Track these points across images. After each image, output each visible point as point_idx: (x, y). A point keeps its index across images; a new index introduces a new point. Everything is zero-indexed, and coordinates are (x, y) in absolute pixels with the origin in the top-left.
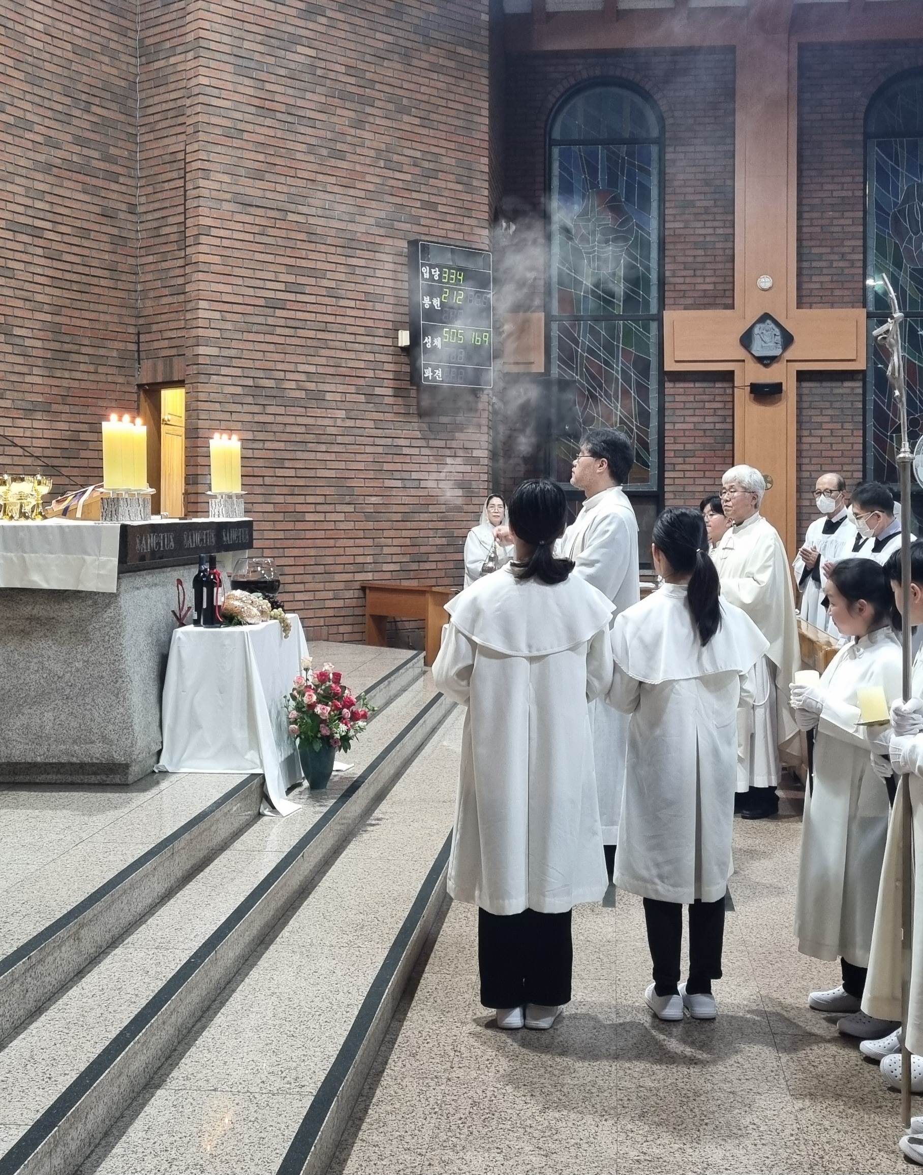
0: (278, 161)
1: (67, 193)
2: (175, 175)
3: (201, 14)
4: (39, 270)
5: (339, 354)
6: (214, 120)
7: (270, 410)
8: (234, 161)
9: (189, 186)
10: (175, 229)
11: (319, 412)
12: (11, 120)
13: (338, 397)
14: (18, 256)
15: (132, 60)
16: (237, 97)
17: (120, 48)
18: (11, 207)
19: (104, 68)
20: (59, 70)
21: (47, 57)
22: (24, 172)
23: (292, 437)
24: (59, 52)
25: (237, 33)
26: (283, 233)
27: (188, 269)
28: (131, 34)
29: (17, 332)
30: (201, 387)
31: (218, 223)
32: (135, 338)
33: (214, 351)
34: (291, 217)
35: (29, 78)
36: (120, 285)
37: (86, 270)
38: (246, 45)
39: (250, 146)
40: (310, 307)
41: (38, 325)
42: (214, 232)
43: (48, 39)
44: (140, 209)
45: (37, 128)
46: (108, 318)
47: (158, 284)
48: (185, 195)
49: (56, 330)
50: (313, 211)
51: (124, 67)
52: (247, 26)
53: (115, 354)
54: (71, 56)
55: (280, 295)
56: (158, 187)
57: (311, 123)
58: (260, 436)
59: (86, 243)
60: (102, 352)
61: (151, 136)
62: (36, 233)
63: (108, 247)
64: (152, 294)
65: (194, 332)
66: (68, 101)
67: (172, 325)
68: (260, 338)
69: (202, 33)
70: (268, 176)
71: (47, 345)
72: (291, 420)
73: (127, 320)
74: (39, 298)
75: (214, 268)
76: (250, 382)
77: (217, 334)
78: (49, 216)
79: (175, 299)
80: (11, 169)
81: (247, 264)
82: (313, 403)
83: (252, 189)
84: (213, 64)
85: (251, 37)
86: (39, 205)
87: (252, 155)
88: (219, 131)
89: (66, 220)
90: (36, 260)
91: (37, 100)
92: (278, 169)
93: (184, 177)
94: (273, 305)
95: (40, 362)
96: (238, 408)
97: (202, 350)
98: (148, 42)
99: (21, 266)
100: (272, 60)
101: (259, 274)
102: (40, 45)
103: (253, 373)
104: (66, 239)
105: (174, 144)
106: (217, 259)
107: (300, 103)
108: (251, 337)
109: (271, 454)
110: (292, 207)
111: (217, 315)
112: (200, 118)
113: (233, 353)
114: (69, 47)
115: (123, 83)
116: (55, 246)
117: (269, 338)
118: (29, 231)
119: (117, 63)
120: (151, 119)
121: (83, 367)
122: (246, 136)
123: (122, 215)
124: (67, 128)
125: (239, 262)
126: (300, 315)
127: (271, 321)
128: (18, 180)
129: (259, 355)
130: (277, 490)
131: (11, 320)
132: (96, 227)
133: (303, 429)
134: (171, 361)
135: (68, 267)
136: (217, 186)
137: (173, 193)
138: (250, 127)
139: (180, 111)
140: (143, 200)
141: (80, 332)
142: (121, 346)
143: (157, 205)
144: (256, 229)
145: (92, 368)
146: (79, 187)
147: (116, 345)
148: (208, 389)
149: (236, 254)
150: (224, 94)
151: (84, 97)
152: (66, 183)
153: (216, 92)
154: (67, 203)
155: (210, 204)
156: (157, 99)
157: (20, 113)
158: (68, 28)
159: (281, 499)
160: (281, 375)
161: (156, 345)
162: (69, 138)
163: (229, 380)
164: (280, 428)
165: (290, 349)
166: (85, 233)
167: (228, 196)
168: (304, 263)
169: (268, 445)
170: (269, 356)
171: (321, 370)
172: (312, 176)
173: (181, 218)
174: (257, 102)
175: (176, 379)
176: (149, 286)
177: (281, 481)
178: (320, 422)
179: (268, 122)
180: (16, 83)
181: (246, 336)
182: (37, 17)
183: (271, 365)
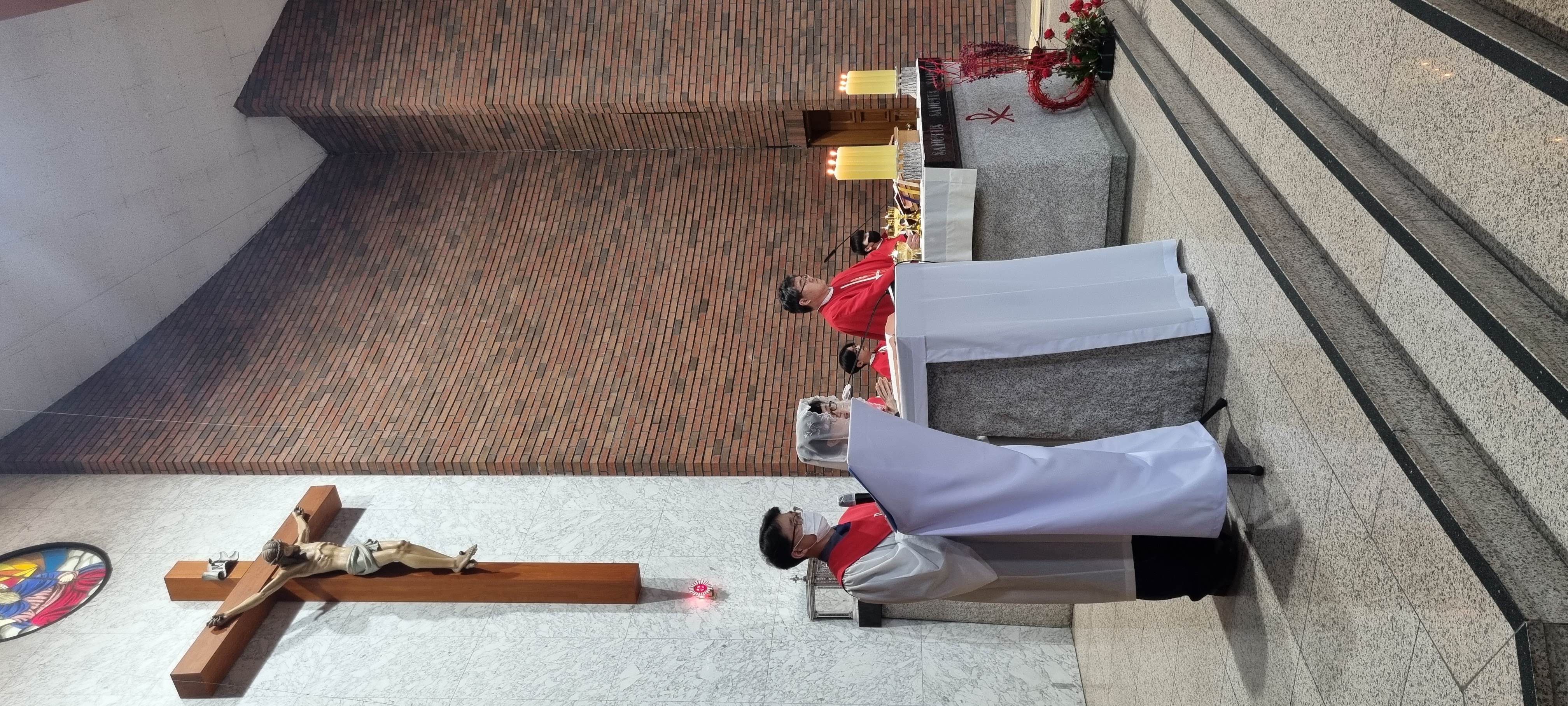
0: (625, 39)
1: (664, 203)
2: (643, 121)
3: (517, 102)
4: (724, 223)
6: (598, 91)
7: (824, 41)
8: (628, 74)
9: (651, 110)
10: (685, 121)
12: (614, 244)
14: (714, 239)
15: (558, 155)
16: (578, 73)
17: (550, 164)
18: (678, 245)
19: (567, 176)
20: (573, 209)
21: (564, 219)
22: (651, 235)
23: (846, 21)
24: (559, 210)
25: (528, 74)
26: (682, 32)
27: (716, 110)
28: (539, 157)
29: (771, 239)
30: (809, 98)
31: (678, 87)
32: (771, 151)
33: (779, 88)
34: (668, 26)
35: (582, 232)
36: (731, 161)
37: (721, 188)
38: (537, 66)
39: (615, 61)
40: (740, 10)
41: (765, 223)
42: (685, 90)
43: (551, 218)
44: (671, 147)
45: (618, 226)
46: (757, 171)
47: (728, 132)
48: (658, 113)
49: (768, 210)
50: (662, 8)
51: (564, 161)
52: (522, 65)
53: (784, 165)
54: (561, 202)
55: (732, 35)
56: (653, 133)
57: (592, 11)
58: (846, 48)
59: (700, 188)
60: (783, 175)
61: (614, 139)
62: (696, 226)
63: (702, 172)
64: (736, 137)
65: (765, 104)
66: (595, 203)
67: (760, 121)
68: (767, 50)
69: (532, 101)
70: (638, 47)
71: (780, 216)
72: (832, 22)
73: (757, 157)
74: (744, 223)
75: (714, 90)
76: (803, 58)
77: (765, 85)
78: (682, 217)
79: (739, 120)
80: (650, 245)
81: (708, 62)
83: (649, 60)
84: (555, 94)
85: (530, 62)
86: (674, 224)
87: (622, 59)
88: (606, 87)
89: (684, 204)
90: (716, 225)
91: (597, 225)
92: (631, 38)
93: (644, 114)
94: (740, 40)
95: (793, 222)
96: (824, 67)
97: (779, 98)
98: (543, 143)
99: (722, 237)
100: (546, 45)
101: (716, 53)
102: (556, 224)
103: (796, 56)
104: (699, 203)
105: (619, 123)
106: (707, 86)
107: (577, 21)
108: (766, 58)
109: (861, 39)
110: (660, 26)
111: (751, 86)
112: (597, 102)
113: (780, 72)
114: (554, 203)
115: (577, 161)
116: (704, 212)
117: (767, 43)
118: (695, 231)
119: (562, 166)
120: (602, 140)
121: (796, 190)
122: (608, 65)
123: (677, 161)
124: (615, 203)
125: (708, 68)
126: (747, 17)
127: (753, 42)
128: (658, 239)
129: (781, 50)
130: (890, 33)
131: (763, 243)
132: (688, 181)
133: (840, 13)
134: (789, 121)
135: (720, 202)
136: (649, 88)
137: (657, 122)
138: (601, 62)
139: (594, 118)
140: (664, 146)
141: (769, 191)
142: (778, 160)
143: (667, 134)
144: (681, 55)
145: (796, 183)
146: (658, 194)
147: (777, 164)
148: (809, 93)
149: (701, 71)
150: (577, 84)
151: (590, 191)
152: (657, 204)
153: (576, 90)
154: (671, 203)
155: (664, 94)
156: (586, 136)
157: (608, 238)
158: (541, 203)
159: (897, 30)
160: (796, 32)
161: (776, 134)
162: (622, 202)
163: (802, 76)
164: (839, 31)
165: (775, 24)
166: (693, 190)
167: (656, 79)
168: (705, 15)
169: (853, 41)
170: (781, 43)
172: (634, 9)
173: (676, 116)
174: (580, 57)
175: (802, 118)
176: (730, 140)
177: (883, 30)
179: (595, 47)
180: (586, 241)
181: (766, 62)
182: (535, 226)
183: (789, 41)
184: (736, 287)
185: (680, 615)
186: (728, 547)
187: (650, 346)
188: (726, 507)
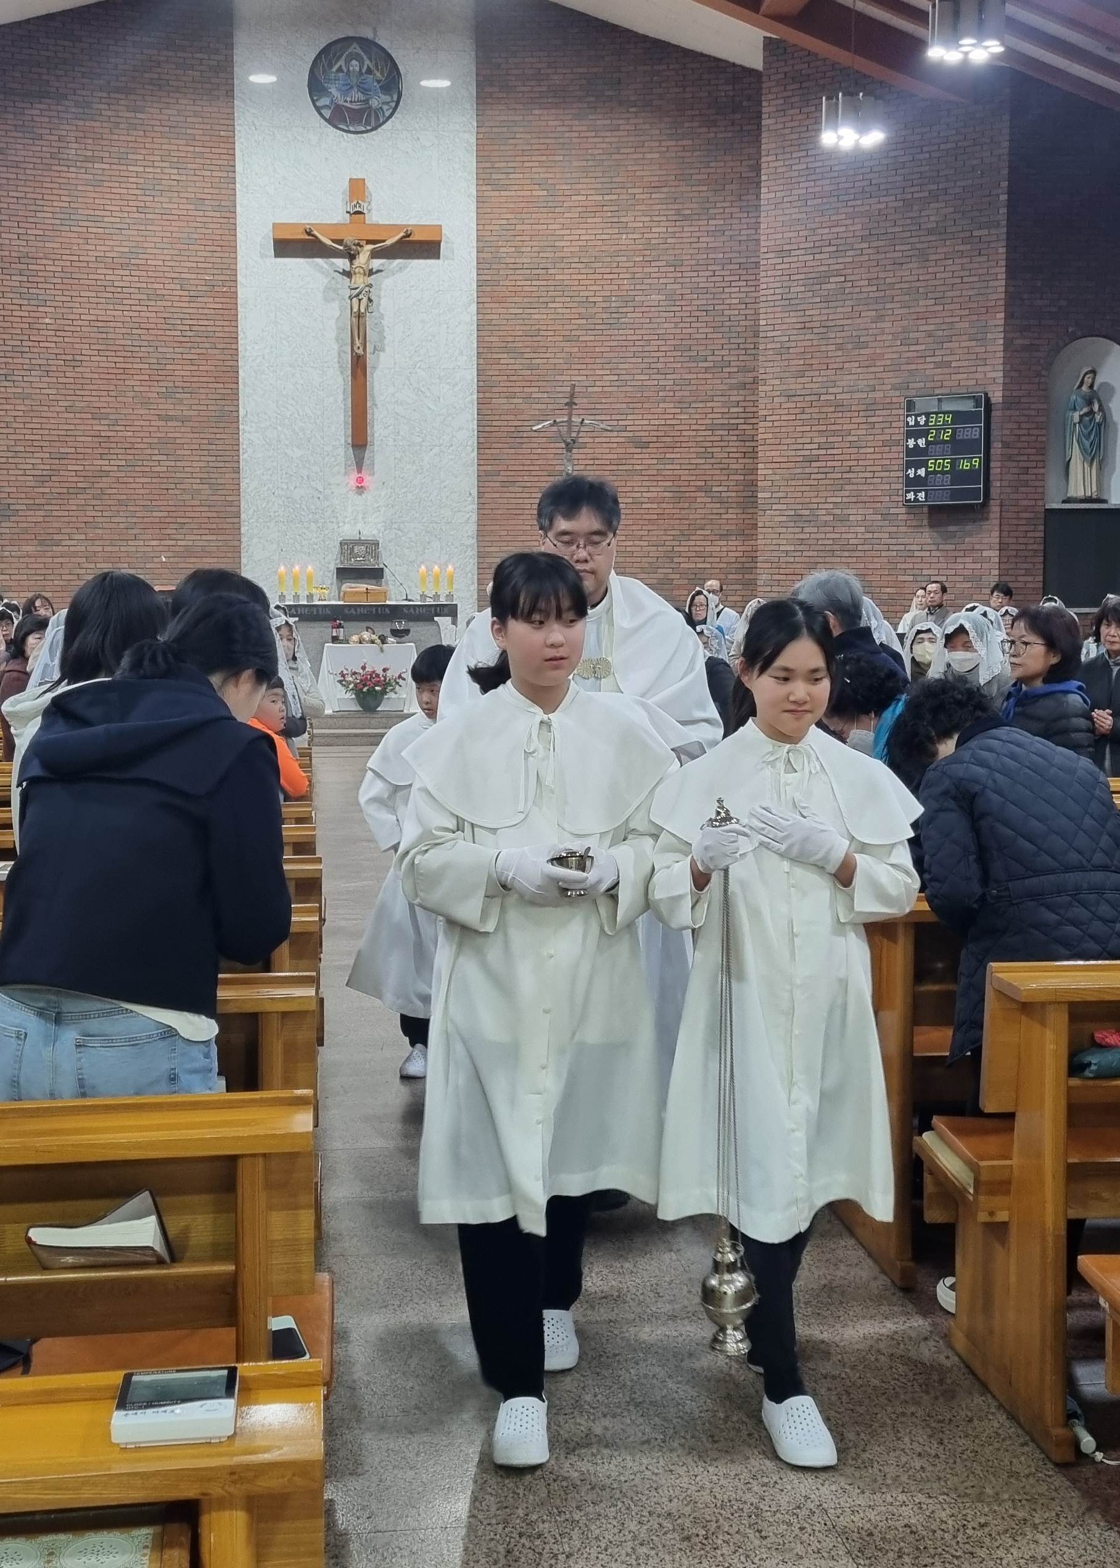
5: (860, 487)
6: (770, 346)
7: (806, 530)
8: (782, 369)
11: (844, 529)
13: (859, 518)
14: (716, 444)
16: (782, 327)
25: (786, 284)
30: (759, 519)
31: (770, 413)
33: (768, 495)
34: (822, 397)
38: (793, 290)
39: (793, 356)
40: (836, 457)
42: (769, 418)
55: (814, 452)
70: (806, 373)
75: (768, 442)
76: (793, 513)
80: (709, 393)
81: (790, 435)
82: (838, 524)
83: (794, 385)
87: (795, 362)
92: (814, 367)
94: (809, 460)
99: (717, 450)
100: (810, 294)
101: (799, 441)
106: (771, 436)
107: (831, 317)
109: (807, 560)
110: (824, 391)
111: (770, 472)
113: (780, 495)
117: (806, 482)
122: (791, 351)
126: (827, 464)
127: (807, 471)
129: (800, 495)
133: (831, 542)
144: (799, 411)
148: (764, 519)
149: (784, 430)
150: (777, 327)
153: (771, 328)
160: (815, 506)
168: (833, 428)
170: (807, 494)
171: (845, 500)
172: (840, 366)
174: (798, 326)
178: (844, 536)
183: (808, 500)
184: (662, 467)
185: (343, 471)
186: (404, 490)
187: (599, 412)
188: (444, 484)
